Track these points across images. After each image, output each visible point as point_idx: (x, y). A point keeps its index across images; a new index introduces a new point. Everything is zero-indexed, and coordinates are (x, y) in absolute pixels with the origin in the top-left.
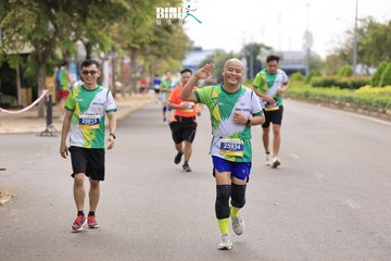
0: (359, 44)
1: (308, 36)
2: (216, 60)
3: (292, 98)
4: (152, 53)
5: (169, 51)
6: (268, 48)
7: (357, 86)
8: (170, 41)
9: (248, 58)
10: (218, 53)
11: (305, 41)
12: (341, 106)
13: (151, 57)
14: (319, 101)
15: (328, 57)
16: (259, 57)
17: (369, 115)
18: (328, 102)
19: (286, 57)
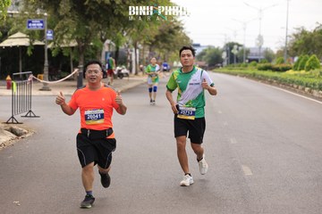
0: (295, 44)
1: (260, 38)
2: (208, 52)
3: (247, 77)
4: (164, 47)
5: (175, 46)
6: (239, 45)
7: (285, 70)
8: (174, 40)
9: (227, 51)
10: (210, 48)
11: (258, 42)
12: (271, 83)
13: (164, 50)
14: (260, 79)
15: (278, 52)
16: (233, 51)
17: (284, 88)
18: (265, 80)
19: (252, 51)
